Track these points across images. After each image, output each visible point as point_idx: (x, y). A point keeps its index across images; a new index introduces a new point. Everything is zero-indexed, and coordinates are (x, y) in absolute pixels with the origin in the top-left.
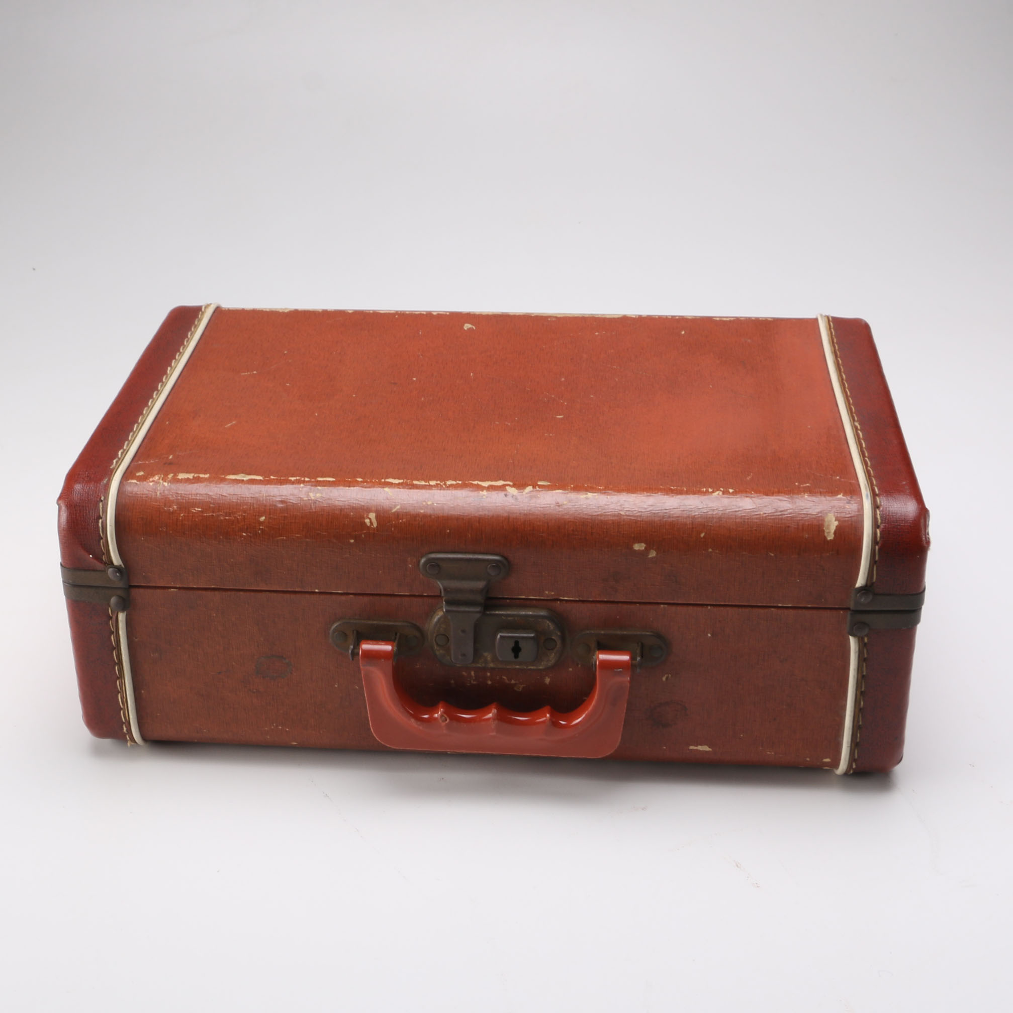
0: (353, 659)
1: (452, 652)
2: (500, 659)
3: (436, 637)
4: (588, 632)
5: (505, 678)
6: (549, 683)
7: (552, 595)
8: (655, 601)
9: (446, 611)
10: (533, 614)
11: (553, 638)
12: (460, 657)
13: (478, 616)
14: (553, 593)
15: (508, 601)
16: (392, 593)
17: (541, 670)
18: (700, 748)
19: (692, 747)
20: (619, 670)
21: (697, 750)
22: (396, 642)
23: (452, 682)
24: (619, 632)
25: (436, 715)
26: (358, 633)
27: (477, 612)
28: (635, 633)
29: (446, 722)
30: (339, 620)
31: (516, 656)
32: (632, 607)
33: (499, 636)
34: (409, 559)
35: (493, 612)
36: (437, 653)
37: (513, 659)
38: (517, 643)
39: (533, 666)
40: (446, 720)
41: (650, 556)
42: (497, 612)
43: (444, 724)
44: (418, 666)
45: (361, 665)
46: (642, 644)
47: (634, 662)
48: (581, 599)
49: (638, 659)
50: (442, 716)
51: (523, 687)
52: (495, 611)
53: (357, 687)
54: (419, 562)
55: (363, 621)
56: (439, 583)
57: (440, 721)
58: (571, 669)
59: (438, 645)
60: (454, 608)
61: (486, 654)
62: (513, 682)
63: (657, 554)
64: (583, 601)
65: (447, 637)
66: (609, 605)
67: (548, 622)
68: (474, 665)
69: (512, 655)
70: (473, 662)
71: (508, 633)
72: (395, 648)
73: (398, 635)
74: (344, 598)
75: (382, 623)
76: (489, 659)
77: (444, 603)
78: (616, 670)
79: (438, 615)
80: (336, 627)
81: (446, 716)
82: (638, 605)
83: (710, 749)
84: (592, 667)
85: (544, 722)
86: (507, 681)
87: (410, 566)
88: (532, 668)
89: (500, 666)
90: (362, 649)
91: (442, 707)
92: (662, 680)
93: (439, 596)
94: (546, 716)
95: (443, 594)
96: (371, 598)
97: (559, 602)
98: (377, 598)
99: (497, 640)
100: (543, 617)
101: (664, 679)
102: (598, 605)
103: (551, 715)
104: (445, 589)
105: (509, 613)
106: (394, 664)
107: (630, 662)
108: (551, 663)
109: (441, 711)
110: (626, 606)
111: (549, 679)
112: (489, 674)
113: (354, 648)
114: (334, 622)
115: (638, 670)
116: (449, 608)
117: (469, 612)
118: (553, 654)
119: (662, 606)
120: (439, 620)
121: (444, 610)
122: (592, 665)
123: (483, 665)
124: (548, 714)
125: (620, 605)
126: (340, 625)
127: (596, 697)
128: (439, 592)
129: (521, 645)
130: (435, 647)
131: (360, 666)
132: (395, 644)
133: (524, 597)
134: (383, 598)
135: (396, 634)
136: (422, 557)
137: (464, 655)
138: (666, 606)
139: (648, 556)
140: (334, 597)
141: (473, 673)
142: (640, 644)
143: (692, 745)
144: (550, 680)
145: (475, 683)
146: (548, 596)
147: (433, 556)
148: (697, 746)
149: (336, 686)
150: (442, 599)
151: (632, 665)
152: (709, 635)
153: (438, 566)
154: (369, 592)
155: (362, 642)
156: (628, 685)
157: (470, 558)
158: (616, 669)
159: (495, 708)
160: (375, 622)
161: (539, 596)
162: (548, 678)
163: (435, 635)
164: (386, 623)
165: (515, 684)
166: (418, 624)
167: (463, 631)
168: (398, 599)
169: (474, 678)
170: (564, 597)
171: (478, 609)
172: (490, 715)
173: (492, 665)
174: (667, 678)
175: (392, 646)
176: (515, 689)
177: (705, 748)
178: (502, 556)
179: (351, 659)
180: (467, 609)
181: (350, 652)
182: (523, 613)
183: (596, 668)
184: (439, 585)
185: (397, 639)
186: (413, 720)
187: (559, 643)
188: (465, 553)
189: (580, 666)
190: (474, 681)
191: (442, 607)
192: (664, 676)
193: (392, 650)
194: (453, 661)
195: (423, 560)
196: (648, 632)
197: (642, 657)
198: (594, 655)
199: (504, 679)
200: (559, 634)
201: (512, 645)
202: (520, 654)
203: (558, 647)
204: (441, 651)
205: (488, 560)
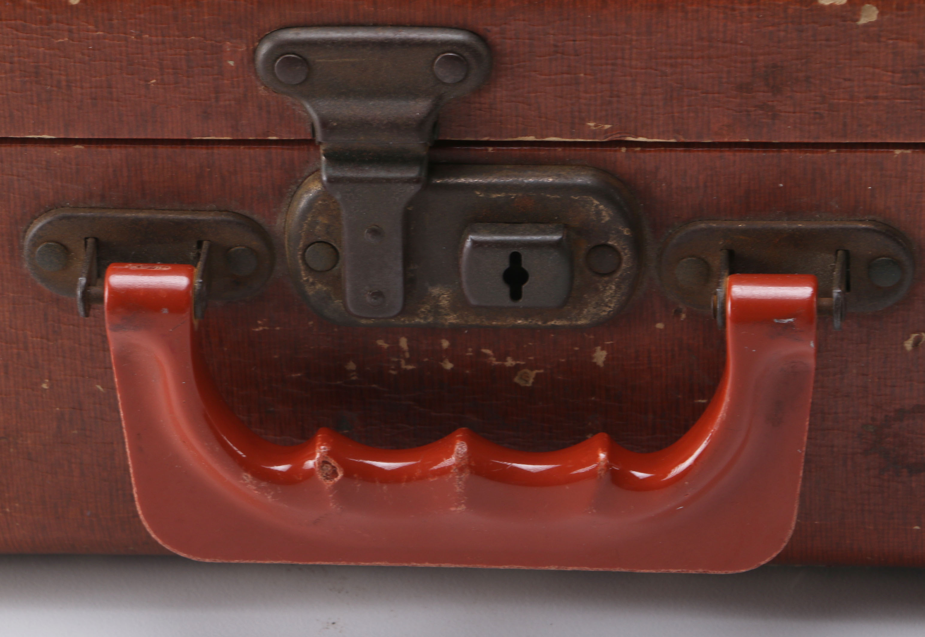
0: (87, 314)
1: (348, 287)
2: (473, 302)
3: (304, 251)
4: (703, 225)
5: (488, 352)
6: (604, 362)
7: (606, 131)
8: (879, 141)
9: (330, 180)
10: (557, 181)
11: (610, 243)
12: (369, 299)
13: (413, 189)
14: (607, 126)
15: (490, 149)
16: (185, 137)
17: (581, 328)
20: (786, 321)
22: (200, 264)
23: (351, 366)
24: (785, 225)
25: (310, 464)
26: (99, 244)
27: (409, 181)
28: (828, 225)
29: (336, 480)
30: (47, 211)
31: (516, 295)
32: (819, 156)
33: (468, 244)
34: (228, 46)
35: (452, 180)
36: (310, 291)
37: (508, 302)
38: (515, 258)
39: (559, 318)
40: (335, 474)
41: (863, 21)
42: (462, 180)
43: (329, 484)
44: (261, 328)
45: (107, 326)
46: (847, 253)
47: (825, 301)
48: (682, 139)
49: (836, 292)
50: (323, 463)
51: (537, 374)
52: (458, 177)
53: (99, 387)
54: (255, 51)
55: (111, 213)
56: (308, 106)
57: (320, 477)
58: (660, 326)
59: (310, 269)
60: (349, 173)
61: (435, 291)
62: (510, 362)
63: (881, 14)
64: (688, 146)
65: (333, 247)
66: (755, 154)
67: (596, 202)
68: (405, 320)
69: (506, 290)
70: (403, 312)
71: (494, 233)
72: (198, 281)
73: (205, 244)
74: (57, 152)
75: (160, 216)
76: (444, 303)
77: (323, 158)
78: (776, 321)
79: (308, 192)
80: (41, 229)
81: (333, 462)
82: (833, 151)
84: (715, 316)
85: (592, 474)
86: (494, 362)
87: (231, 63)
88: (558, 323)
89: (473, 320)
90: (109, 285)
91: (324, 441)
92: (903, 348)
93: (310, 143)
94: (596, 458)
95: (319, 137)
96: (131, 150)
97: (624, 150)
98: (147, 150)
99: (465, 250)
100: (583, 189)
101: (909, 345)
102: (728, 155)
103: (610, 457)
104: (324, 124)
105: (493, 180)
106: (196, 323)
107: (815, 300)
108: (605, 312)
109: (321, 450)
110: (800, 156)
111: (604, 353)
112: (445, 344)
113: (88, 284)
114: (34, 218)
115: (837, 323)
116: (338, 173)
117: (389, 180)
118: (614, 286)
119: (898, 152)
120: (311, 204)
121: (324, 178)
122: (715, 309)
123: (430, 320)
124: (603, 451)
125: (786, 153)
126: (50, 223)
127: (727, 399)
128: (309, 130)
130: (304, 276)
131: (105, 331)
132: (198, 270)
133: (531, 138)
134: (162, 150)
135: (200, 244)
136: (261, 41)
137: (378, 294)
138: (909, 151)
139: (858, 20)
140: (31, 149)
141: (403, 343)
142: (840, 253)
144: (607, 358)
145: (410, 367)
146: (595, 134)
147: (290, 35)
149: (45, 386)
150: (317, 147)
151: (821, 310)
153: (304, 61)
154: (126, 137)
155: (112, 267)
156: (811, 362)
157: (387, 39)
158: (779, 318)
159: (462, 439)
160: (142, 215)
161: (572, 135)
162: (602, 349)
163: (301, 245)
164: (171, 216)
165: (517, 368)
166: (255, 217)
167: (376, 232)
168: (202, 152)
169: (407, 355)
170: (637, 136)
171: (413, 173)
172: (450, 461)
173: (452, 319)
174: (916, 344)
175: (191, 277)
176: (516, 380)
178: (473, 32)
179: (82, 313)
180: (382, 174)
181: (79, 293)
182: (531, 180)
183: (724, 318)
184: (306, 111)
185: (203, 257)
186: (247, 477)
187: (626, 255)
188: (375, 25)
189: (683, 316)
190: (408, 362)
191: (318, 170)
192: (908, 338)
193: (191, 285)
194: (352, 310)
195: (264, 49)
196: (861, 221)
197: (847, 287)
198: (718, 285)
199: (486, 356)
200: (626, 232)
201: (504, 264)
202: (525, 288)
203: (624, 266)
204: (319, 286)
205: (433, 44)
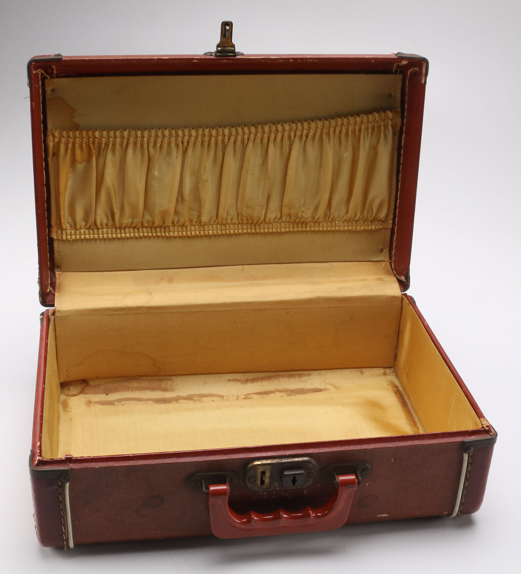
3: (249, 478)
4: (330, 466)
5: (283, 493)
6: (306, 493)
10: (302, 460)
11: (312, 471)
17: (304, 488)
18: (383, 515)
19: (378, 516)
20: (351, 485)
21: (381, 517)
23: (254, 498)
24: (346, 464)
28: (354, 464)
30: (193, 474)
31: (294, 484)
35: (280, 462)
36: (248, 486)
37: (292, 485)
38: (294, 477)
42: (282, 461)
44: (236, 493)
46: (358, 469)
51: (292, 496)
55: (207, 473)
59: (249, 482)
61: (275, 484)
62: (287, 495)
65: (255, 478)
67: (310, 464)
68: (267, 490)
69: (292, 483)
70: (268, 488)
71: (289, 472)
78: (349, 486)
82: (357, 450)
83: (388, 515)
86: (284, 495)
89: (282, 489)
90: (210, 489)
99: (284, 476)
100: (307, 461)
101: (367, 484)
105: (288, 461)
107: (356, 480)
112: (275, 493)
114: (190, 476)
118: (312, 480)
120: (250, 469)
129: (297, 478)
132: (228, 485)
141: (266, 493)
143: (378, 515)
145: (266, 497)
148: (381, 515)
152: (392, 460)
155: (211, 486)
162: (306, 491)
164: (220, 473)
169: (266, 495)
173: (277, 489)
174: (369, 484)
175: (227, 487)
177: (386, 515)
182: (296, 460)
183: (338, 486)
185: (231, 483)
187: (315, 474)
189: (324, 483)
196: (361, 462)
198: (336, 479)
200: (315, 469)
201: (292, 478)
202: (296, 482)
204: (251, 485)
